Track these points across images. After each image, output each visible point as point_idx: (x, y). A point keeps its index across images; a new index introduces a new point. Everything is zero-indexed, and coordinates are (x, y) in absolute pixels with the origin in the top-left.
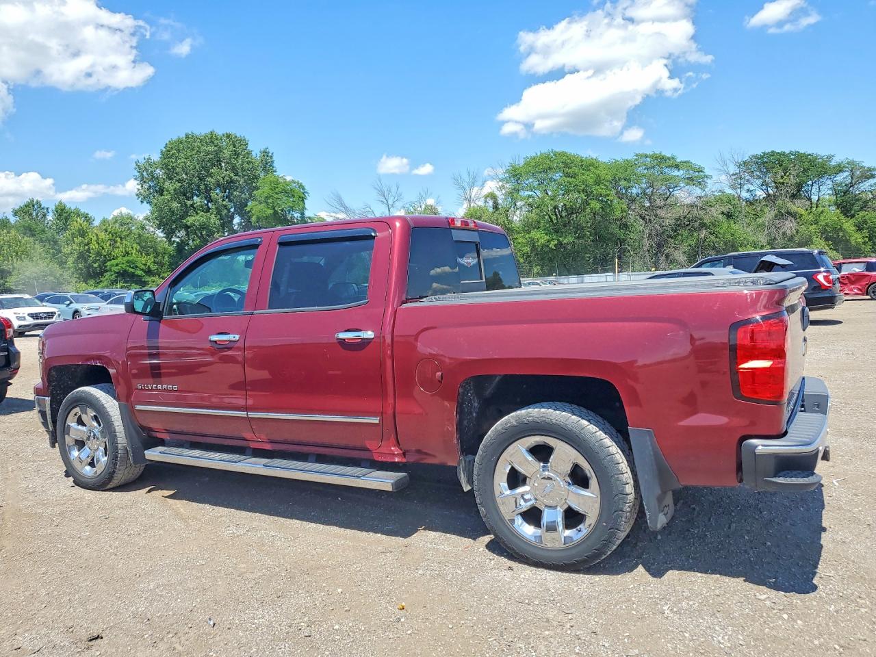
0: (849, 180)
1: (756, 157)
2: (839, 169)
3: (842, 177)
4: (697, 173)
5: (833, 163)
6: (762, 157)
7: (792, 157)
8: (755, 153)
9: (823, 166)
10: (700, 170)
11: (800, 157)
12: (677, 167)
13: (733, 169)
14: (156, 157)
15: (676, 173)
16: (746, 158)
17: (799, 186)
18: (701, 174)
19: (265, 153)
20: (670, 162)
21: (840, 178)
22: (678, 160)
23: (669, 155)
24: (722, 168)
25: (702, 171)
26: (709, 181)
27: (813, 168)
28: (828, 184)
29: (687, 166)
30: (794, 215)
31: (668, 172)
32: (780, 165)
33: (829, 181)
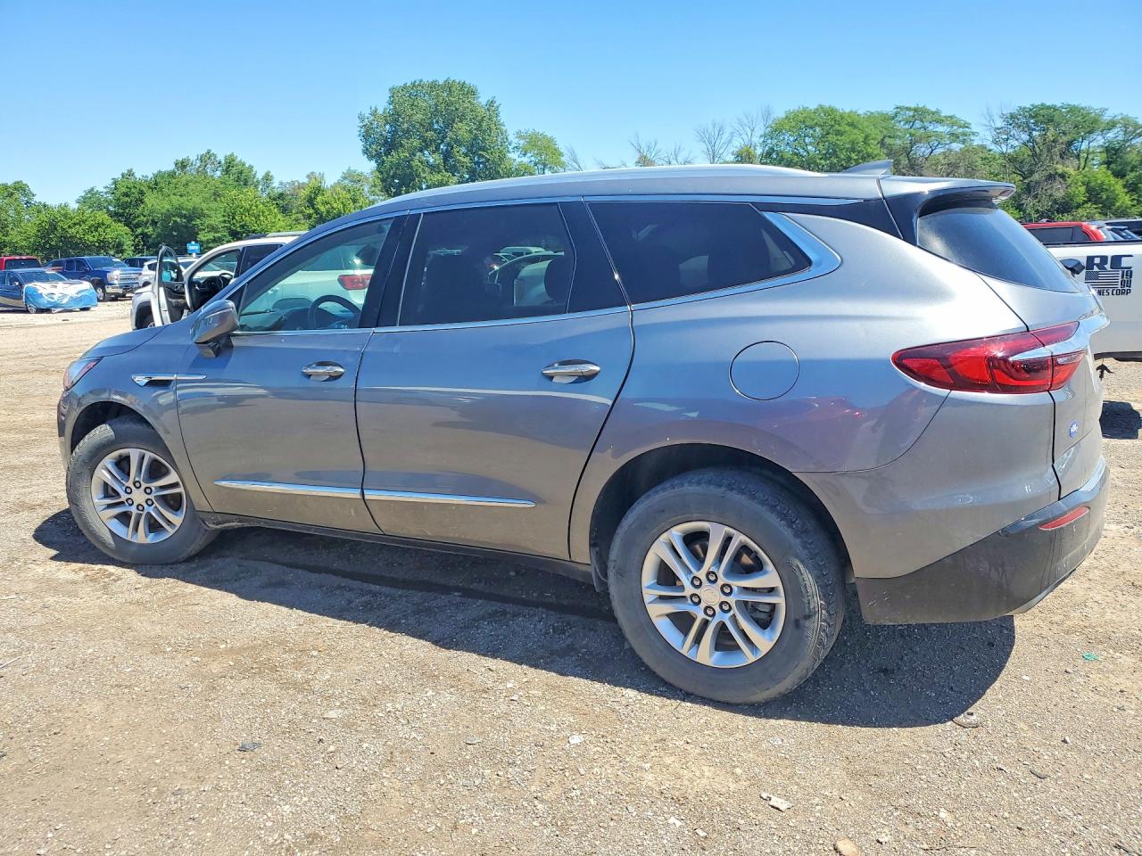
0: (1121, 138)
1: (1024, 109)
2: (1112, 125)
3: (1114, 135)
4: (961, 130)
5: (1107, 117)
6: (1031, 110)
7: (1063, 110)
8: (1023, 105)
9: (1095, 121)
10: (966, 126)
11: (1073, 110)
12: (940, 121)
13: (999, 123)
15: (940, 129)
16: (1013, 109)
17: (1070, 143)
18: (967, 129)
19: (491, 103)
20: (936, 117)
21: (1110, 135)
22: (943, 115)
23: (934, 110)
24: (987, 123)
25: (967, 127)
26: (972, 137)
27: (1087, 123)
28: (1098, 141)
29: (952, 121)
30: (1063, 176)
31: (931, 128)
32: (1051, 120)
33: (1100, 138)
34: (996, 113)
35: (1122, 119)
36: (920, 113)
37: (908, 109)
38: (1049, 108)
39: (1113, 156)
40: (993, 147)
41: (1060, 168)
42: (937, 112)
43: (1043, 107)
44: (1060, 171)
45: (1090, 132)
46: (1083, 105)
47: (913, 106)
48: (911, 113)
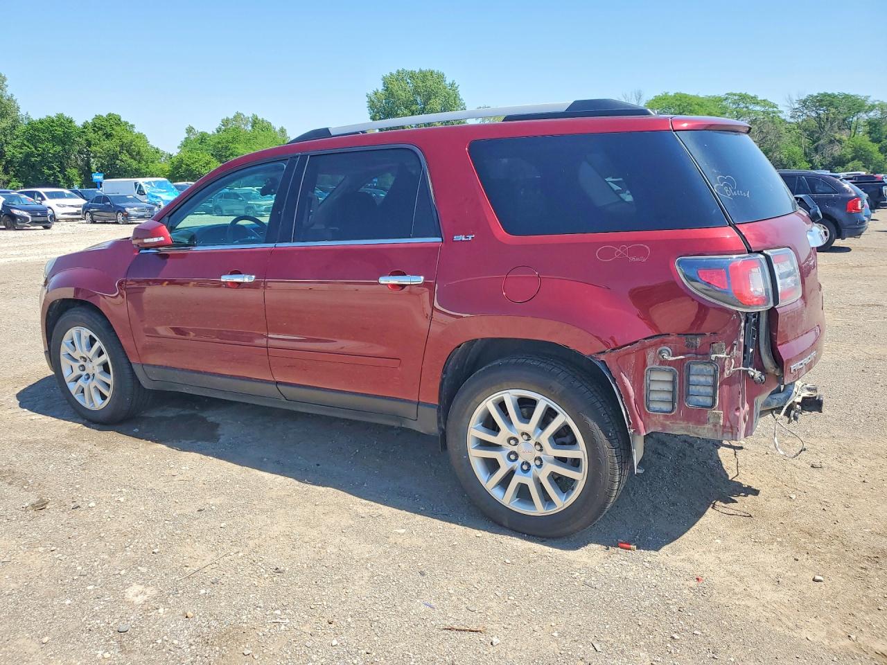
0: (878, 116)
1: (812, 96)
2: (872, 107)
3: (874, 114)
4: (771, 109)
5: (869, 102)
6: (818, 97)
7: (840, 97)
8: (811, 93)
9: (861, 105)
10: (774, 106)
11: (846, 97)
12: (757, 103)
14: (380, 88)
15: (758, 108)
16: (804, 98)
17: (845, 119)
18: (775, 109)
19: (452, 85)
20: (754, 100)
21: (872, 114)
22: (759, 99)
23: (752, 95)
24: (789, 105)
26: (780, 115)
27: (856, 105)
28: (864, 117)
29: (765, 103)
30: (840, 141)
31: (750, 107)
32: (831, 104)
33: (864, 115)
34: (795, 98)
35: (879, 104)
36: (743, 97)
37: (735, 95)
38: (829, 95)
39: (873, 126)
40: (792, 120)
41: (838, 136)
42: (755, 97)
43: (825, 95)
44: (837, 138)
45: (858, 112)
46: (852, 94)
47: (738, 93)
48: (736, 97)
